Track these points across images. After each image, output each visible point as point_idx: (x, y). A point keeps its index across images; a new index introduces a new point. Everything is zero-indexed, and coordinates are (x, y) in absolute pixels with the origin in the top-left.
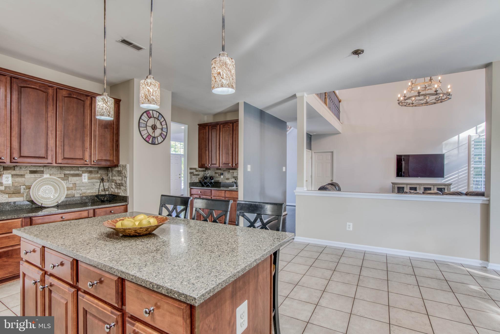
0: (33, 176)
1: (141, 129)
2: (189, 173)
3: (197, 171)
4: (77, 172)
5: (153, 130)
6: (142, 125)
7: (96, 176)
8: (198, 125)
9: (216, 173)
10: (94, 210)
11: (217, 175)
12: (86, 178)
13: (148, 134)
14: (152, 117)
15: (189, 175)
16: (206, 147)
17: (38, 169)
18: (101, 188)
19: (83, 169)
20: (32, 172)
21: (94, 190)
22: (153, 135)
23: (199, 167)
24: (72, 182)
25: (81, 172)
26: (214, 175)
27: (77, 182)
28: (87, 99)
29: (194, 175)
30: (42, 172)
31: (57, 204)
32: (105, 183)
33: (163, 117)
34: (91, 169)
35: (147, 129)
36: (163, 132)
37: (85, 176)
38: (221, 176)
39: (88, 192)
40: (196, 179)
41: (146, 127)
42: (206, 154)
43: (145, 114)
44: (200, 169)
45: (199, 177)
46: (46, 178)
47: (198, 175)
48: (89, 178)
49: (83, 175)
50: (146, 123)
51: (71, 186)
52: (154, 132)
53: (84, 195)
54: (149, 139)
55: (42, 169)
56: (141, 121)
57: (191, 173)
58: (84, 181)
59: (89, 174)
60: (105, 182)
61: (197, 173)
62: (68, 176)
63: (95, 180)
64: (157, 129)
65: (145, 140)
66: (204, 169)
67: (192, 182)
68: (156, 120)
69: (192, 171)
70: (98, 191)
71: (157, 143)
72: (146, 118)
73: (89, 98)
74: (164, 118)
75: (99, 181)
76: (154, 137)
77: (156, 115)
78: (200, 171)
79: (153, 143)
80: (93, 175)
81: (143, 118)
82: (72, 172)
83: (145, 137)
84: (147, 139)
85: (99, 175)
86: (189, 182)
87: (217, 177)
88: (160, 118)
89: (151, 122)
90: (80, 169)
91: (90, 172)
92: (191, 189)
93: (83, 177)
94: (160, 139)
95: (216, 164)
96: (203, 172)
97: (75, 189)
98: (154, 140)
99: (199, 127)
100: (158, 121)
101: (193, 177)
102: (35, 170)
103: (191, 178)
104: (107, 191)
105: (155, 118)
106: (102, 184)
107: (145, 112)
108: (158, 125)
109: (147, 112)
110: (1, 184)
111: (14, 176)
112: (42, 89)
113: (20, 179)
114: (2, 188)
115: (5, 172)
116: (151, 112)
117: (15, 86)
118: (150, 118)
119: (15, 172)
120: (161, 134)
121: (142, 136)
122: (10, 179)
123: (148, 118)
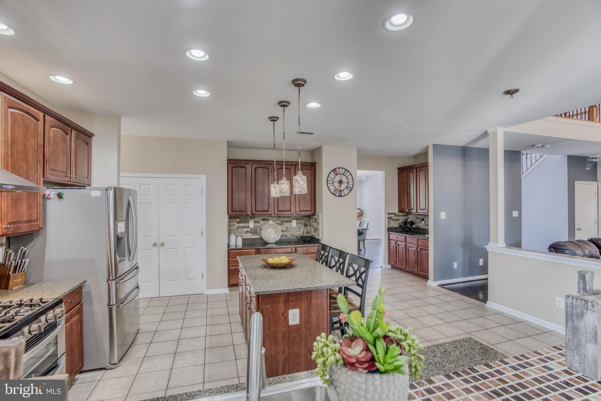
0: (263, 222)
1: (329, 185)
2: (387, 218)
3: (396, 216)
4: (289, 219)
5: (340, 184)
6: (329, 182)
7: (301, 222)
8: (398, 168)
9: (417, 218)
10: (296, 248)
11: (418, 220)
12: (295, 223)
13: (335, 188)
14: (338, 174)
15: (387, 220)
16: (405, 192)
17: (266, 218)
18: (305, 231)
19: (292, 217)
20: (264, 220)
21: (300, 232)
22: (340, 189)
23: (399, 212)
24: (285, 227)
25: (291, 219)
26: (415, 220)
27: (289, 227)
28: (292, 167)
29: (393, 220)
30: (268, 220)
31: (275, 241)
32: (308, 228)
33: (348, 171)
34: (298, 217)
35: (334, 185)
36: (349, 185)
37: (294, 222)
38: (422, 221)
39: (296, 234)
40: (395, 224)
41: (333, 183)
42: (405, 198)
43: (332, 173)
44: (400, 214)
45: (398, 222)
46: (271, 224)
47: (399, 220)
48: (297, 224)
49: (293, 221)
50: (333, 179)
51: (285, 229)
52: (340, 186)
53: (294, 236)
54: (336, 193)
55: (268, 218)
56: (329, 179)
57: (389, 218)
58: (293, 225)
59: (297, 221)
60: (308, 226)
61: (396, 218)
62: (283, 222)
63: (300, 225)
64: (343, 183)
65: (333, 194)
66: (406, 214)
67: (391, 227)
68: (342, 175)
69: (390, 216)
70: (302, 233)
71: (343, 195)
72: (332, 176)
73: (293, 166)
74: (350, 173)
75: (303, 225)
76: (341, 191)
77: (342, 171)
78: (399, 216)
80: (299, 222)
81: (330, 176)
82: (285, 219)
83: (332, 191)
84: (334, 193)
85: (304, 222)
86: (387, 226)
87: (418, 223)
88: (345, 174)
89: (338, 178)
90: (290, 217)
91: (298, 219)
92: (389, 234)
93: (293, 223)
94: (346, 192)
95: (414, 209)
96: (404, 217)
97: (287, 231)
98: (341, 193)
99: (398, 171)
100: (344, 176)
101: (392, 222)
102: (265, 218)
103: (389, 222)
104: (309, 233)
105: (341, 174)
106: (305, 228)
107: (333, 170)
108: (344, 179)
109: (334, 170)
110: (248, 227)
111: (255, 222)
112: (266, 167)
113: (257, 224)
114: (249, 230)
115: (250, 220)
116: (337, 170)
117: (253, 169)
118: (336, 175)
119: (255, 220)
120: (347, 187)
121: (330, 191)
122: (253, 224)
123: (335, 176)
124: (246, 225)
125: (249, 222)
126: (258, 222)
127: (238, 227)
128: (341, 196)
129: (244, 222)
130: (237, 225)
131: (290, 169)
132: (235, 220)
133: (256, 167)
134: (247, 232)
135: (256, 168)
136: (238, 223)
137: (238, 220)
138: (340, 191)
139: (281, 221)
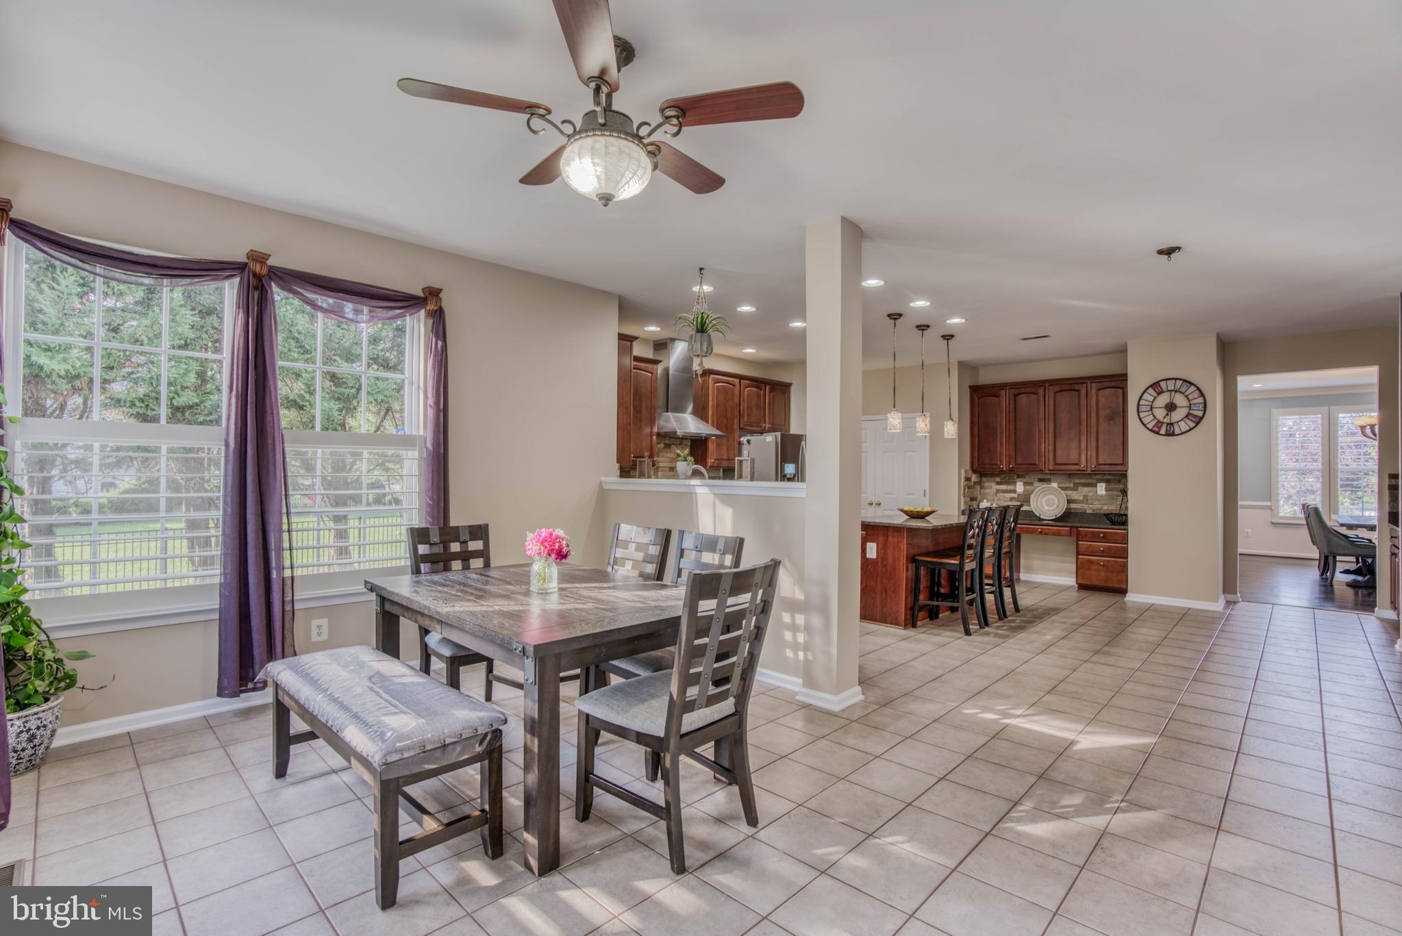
0: (1040, 484)
1: (1142, 415)
2: (1386, 486)
4: (1089, 481)
5: (1168, 411)
6: (1144, 409)
10: (1077, 528)
12: (1103, 489)
13: (1156, 421)
14: (1164, 392)
19: (1099, 477)
20: (1040, 480)
21: (1113, 507)
22: (1167, 420)
24: (1082, 494)
25: (1094, 481)
27: (1090, 494)
28: (1082, 387)
30: (1049, 481)
31: (1055, 517)
33: (1191, 384)
34: (1108, 477)
35: (1154, 414)
36: (1192, 412)
37: (1101, 487)
39: (1104, 509)
41: (1152, 410)
43: (1150, 390)
46: (1051, 487)
48: (1107, 490)
49: (1099, 485)
50: (1151, 403)
51: (1081, 498)
52: (1170, 415)
53: (1099, 512)
54: (1160, 428)
55: (1049, 477)
56: (1143, 402)
57: (1392, 487)
58: (1099, 493)
59: (1107, 484)
62: (1078, 485)
63: (1115, 493)
64: (1178, 408)
65: (1151, 430)
67: (1397, 510)
68: (1173, 393)
69: (1395, 482)
70: (1118, 509)
71: (1178, 432)
72: (1150, 397)
74: (1196, 387)
75: (1120, 494)
76: (1171, 424)
77: (1171, 385)
79: (1170, 434)
80: (1112, 486)
81: (1146, 396)
82: (1082, 481)
83: (1150, 426)
84: (1156, 429)
85: (1121, 487)
86: (1387, 510)
88: (1183, 390)
89: (1163, 400)
90: (1093, 477)
91: (1108, 481)
93: (1099, 488)
94: (1186, 425)
97: (1087, 503)
98: (1171, 428)
100: (1181, 394)
102: (1043, 477)
103: (1393, 499)
105: (1171, 391)
107: (1151, 386)
108: (1180, 400)
109: (1155, 385)
110: (1014, 491)
111: (1025, 484)
112: (1033, 391)
113: (1029, 488)
114: (1015, 496)
115: (1018, 480)
116: (1163, 384)
117: (1012, 397)
118: (1159, 394)
119: (1025, 480)
120: (1187, 417)
121: (1145, 425)
122: (1022, 487)
123: (1156, 395)
124: (1011, 487)
125: (1015, 483)
126: (1031, 484)
127: (998, 491)
128: (1173, 434)
129: (1007, 483)
130: (996, 487)
131: (1078, 391)
132: (992, 479)
133: (1016, 393)
134: (1011, 499)
135: (1016, 396)
136: (998, 483)
137: (998, 479)
138: (1168, 424)
139: (1074, 484)
